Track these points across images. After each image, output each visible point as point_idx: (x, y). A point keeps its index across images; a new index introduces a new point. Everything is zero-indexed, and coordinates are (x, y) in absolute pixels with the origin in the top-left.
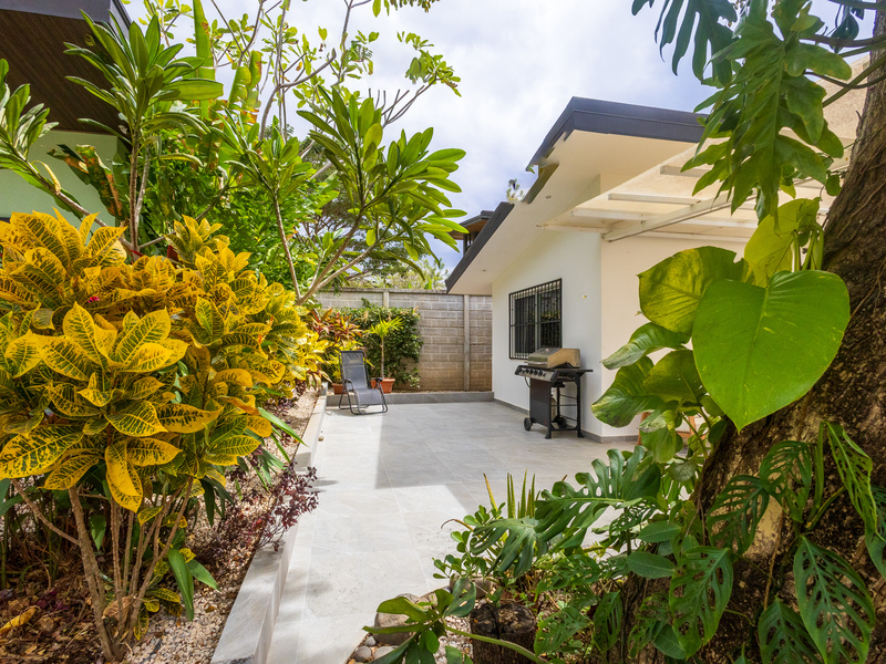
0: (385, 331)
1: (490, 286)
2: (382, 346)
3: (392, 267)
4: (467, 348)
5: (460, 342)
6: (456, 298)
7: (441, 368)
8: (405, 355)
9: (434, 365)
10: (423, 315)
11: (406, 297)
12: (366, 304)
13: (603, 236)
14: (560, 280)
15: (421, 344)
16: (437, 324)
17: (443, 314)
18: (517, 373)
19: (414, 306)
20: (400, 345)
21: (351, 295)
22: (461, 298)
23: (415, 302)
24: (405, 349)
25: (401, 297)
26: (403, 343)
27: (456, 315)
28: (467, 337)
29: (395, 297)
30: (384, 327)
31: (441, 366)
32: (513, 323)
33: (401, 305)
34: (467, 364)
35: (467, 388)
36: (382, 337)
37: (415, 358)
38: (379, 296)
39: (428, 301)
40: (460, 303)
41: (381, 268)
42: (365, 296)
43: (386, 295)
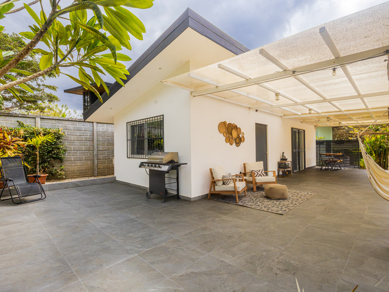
0: (40, 142)
1: (113, 118)
2: (37, 153)
3: (33, 106)
4: (95, 152)
5: (91, 149)
6: (88, 124)
7: (78, 164)
8: (53, 158)
9: (74, 163)
10: (66, 133)
11: (54, 121)
12: (21, 125)
13: (191, 93)
14: (163, 115)
15: (65, 151)
16: (76, 139)
17: (80, 133)
18: (140, 166)
19: (60, 127)
20: (50, 152)
21: (7, 118)
22: (91, 124)
23: (60, 125)
24: (54, 154)
25: (50, 121)
26: (52, 150)
27: (89, 133)
28: (95, 146)
29: (45, 121)
30: (38, 140)
31: (79, 163)
32: (129, 138)
33: (50, 127)
34: (96, 162)
35: (96, 175)
36: (37, 147)
37: (61, 160)
38: (33, 120)
39: (70, 125)
40: (91, 127)
41: (26, 106)
42: (20, 120)
43: (38, 120)
